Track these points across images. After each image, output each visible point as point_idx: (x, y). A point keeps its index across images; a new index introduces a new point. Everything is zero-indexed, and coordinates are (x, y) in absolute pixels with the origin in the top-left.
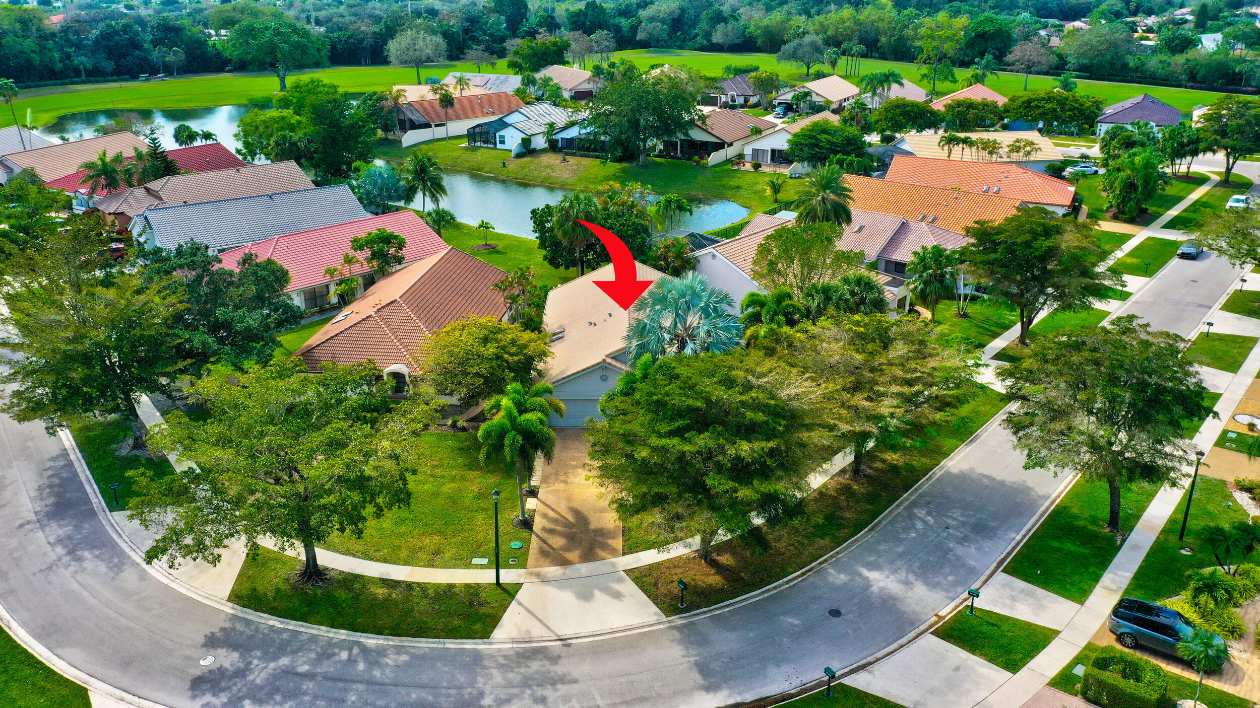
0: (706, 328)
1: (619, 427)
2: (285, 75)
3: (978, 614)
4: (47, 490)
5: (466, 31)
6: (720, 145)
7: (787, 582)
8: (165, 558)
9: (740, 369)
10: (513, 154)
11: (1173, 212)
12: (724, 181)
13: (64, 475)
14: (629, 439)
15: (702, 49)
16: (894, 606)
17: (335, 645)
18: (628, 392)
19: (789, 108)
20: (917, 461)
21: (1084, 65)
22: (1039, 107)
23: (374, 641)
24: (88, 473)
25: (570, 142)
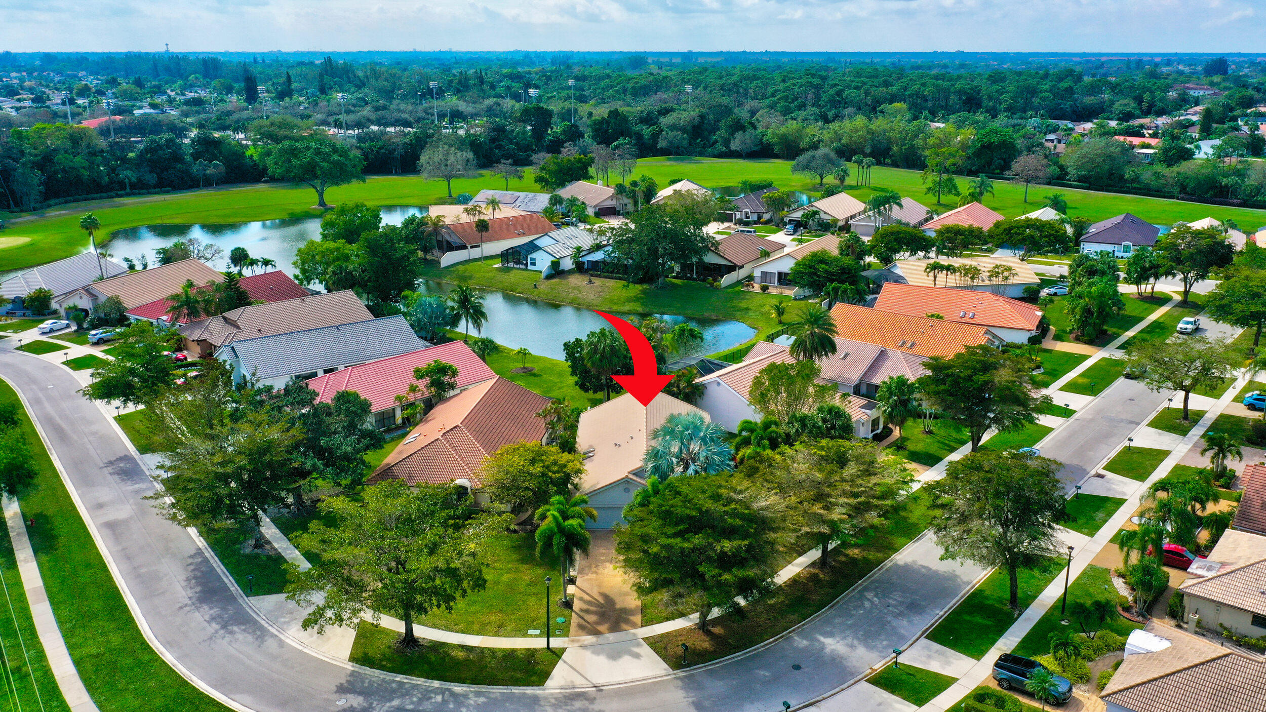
0: (704, 454)
1: (638, 530)
2: (323, 190)
3: (901, 667)
4: (193, 581)
5: (493, 140)
6: (732, 268)
7: (763, 646)
8: (316, 627)
9: (725, 487)
10: (543, 276)
11: (1130, 333)
12: (735, 303)
13: (203, 569)
14: (646, 539)
15: (721, 155)
16: (841, 662)
17: (431, 691)
18: (644, 504)
19: (798, 225)
20: (872, 555)
21: (1084, 176)
22: (1019, 234)
23: (459, 689)
24: (222, 567)
25: (595, 265)
